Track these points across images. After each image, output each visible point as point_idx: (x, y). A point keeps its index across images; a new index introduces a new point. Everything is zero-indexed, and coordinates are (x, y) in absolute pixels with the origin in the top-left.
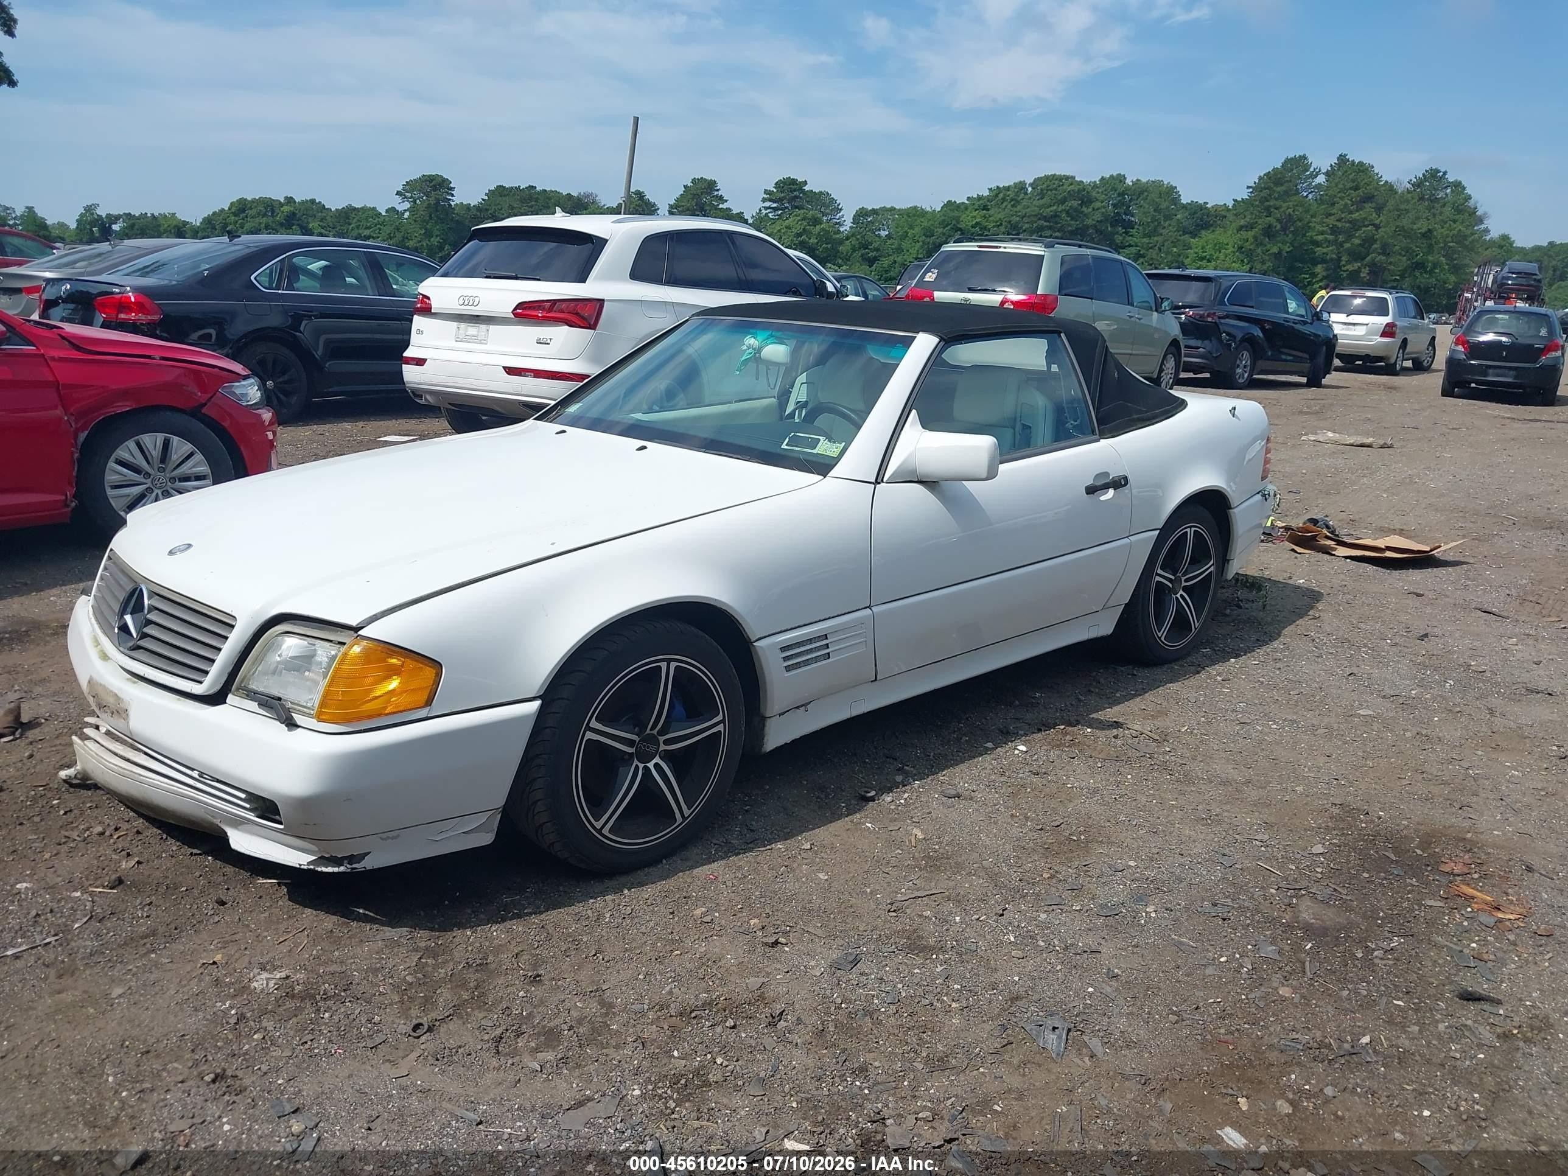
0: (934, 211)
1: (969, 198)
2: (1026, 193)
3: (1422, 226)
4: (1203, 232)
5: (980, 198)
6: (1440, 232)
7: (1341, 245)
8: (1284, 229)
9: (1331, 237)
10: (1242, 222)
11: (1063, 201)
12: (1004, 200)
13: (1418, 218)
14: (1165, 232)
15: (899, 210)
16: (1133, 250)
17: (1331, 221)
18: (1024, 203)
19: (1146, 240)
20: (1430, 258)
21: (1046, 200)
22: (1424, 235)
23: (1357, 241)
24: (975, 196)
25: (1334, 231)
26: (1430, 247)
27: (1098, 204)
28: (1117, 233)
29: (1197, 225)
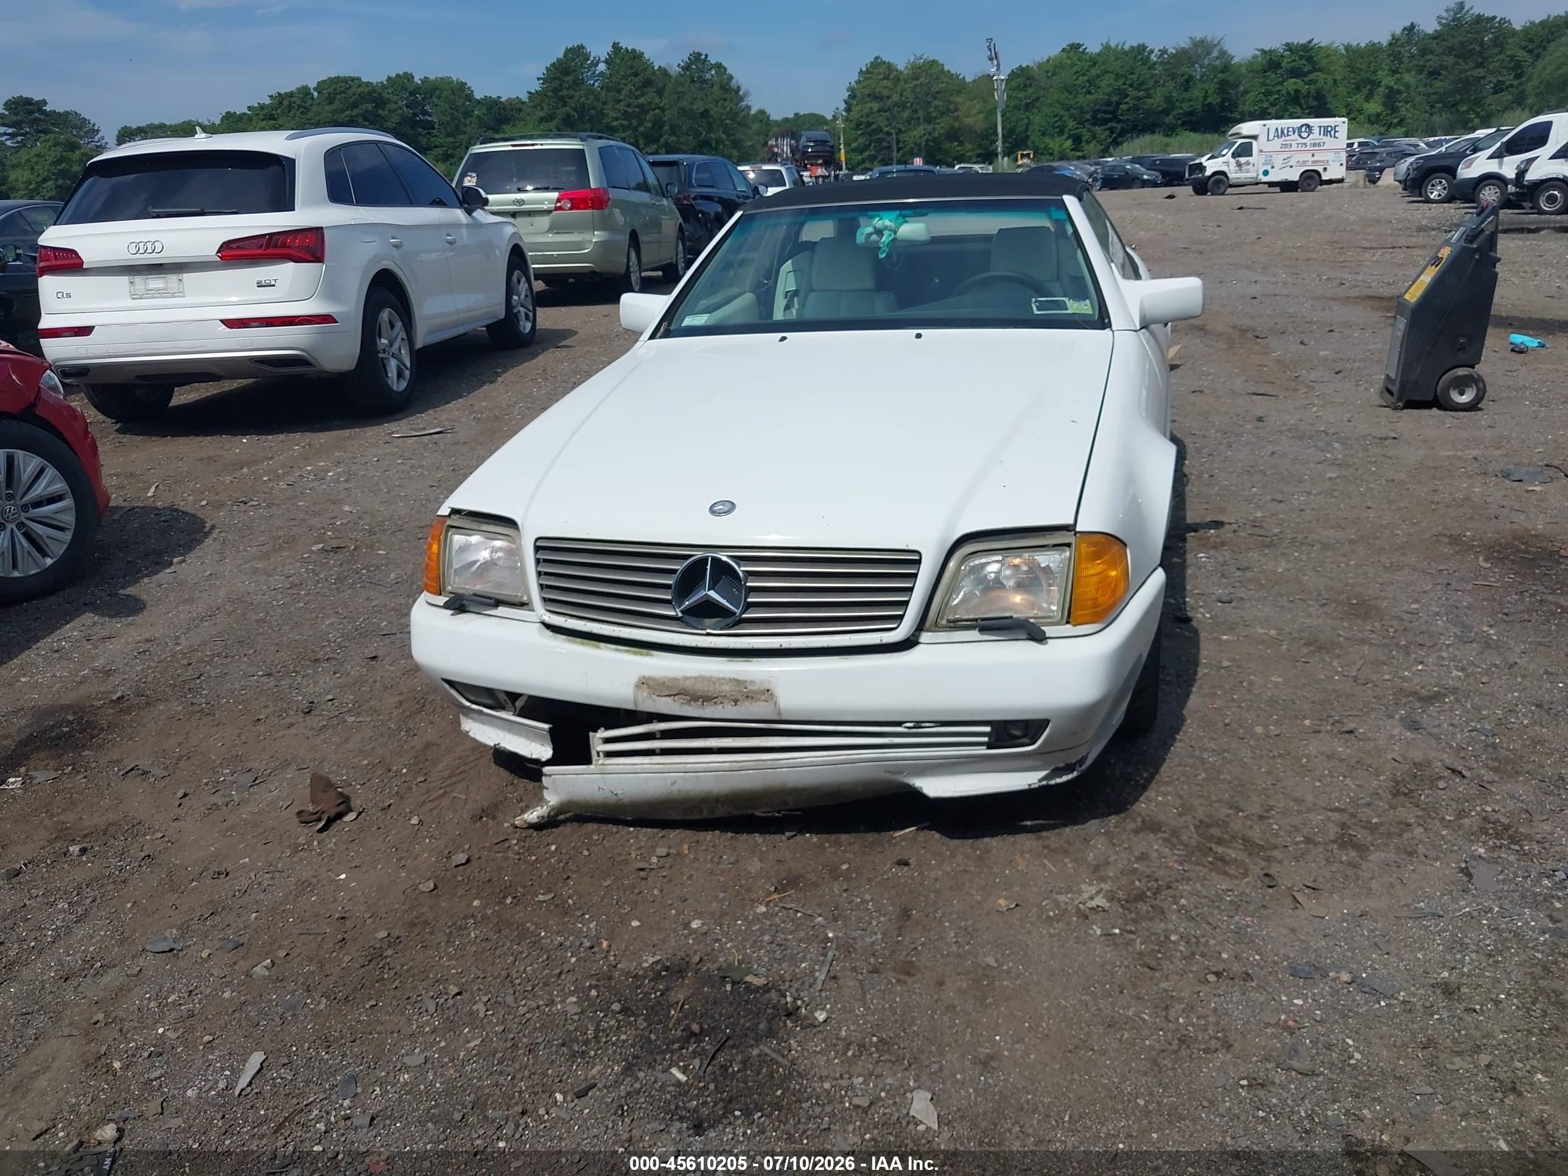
0: (214, 124)
1: (249, 108)
2: (313, 99)
3: (699, 107)
4: (504, 127)
5: (262, 107)
6: (715, 111)
7: (635, 129)
8: (581, 117)
9: (625, 123)
10: (542, 114)
11: (355, 105)
12: (290, 107)
13: (695, 99)
14: (468, 129)
15: (171, 126)
16: (439, 151)
17: (621, 106)
18: (315, 108)
19: (450, 139)
20: (713, 136)
21: (336, 105)
22: (702, 114)
23: (649, 125)
24: (256, 105)
25: (626, 115)
26: (710, 124)
27: (392, 106)
28: (420, 134)
29: (497, 120)
